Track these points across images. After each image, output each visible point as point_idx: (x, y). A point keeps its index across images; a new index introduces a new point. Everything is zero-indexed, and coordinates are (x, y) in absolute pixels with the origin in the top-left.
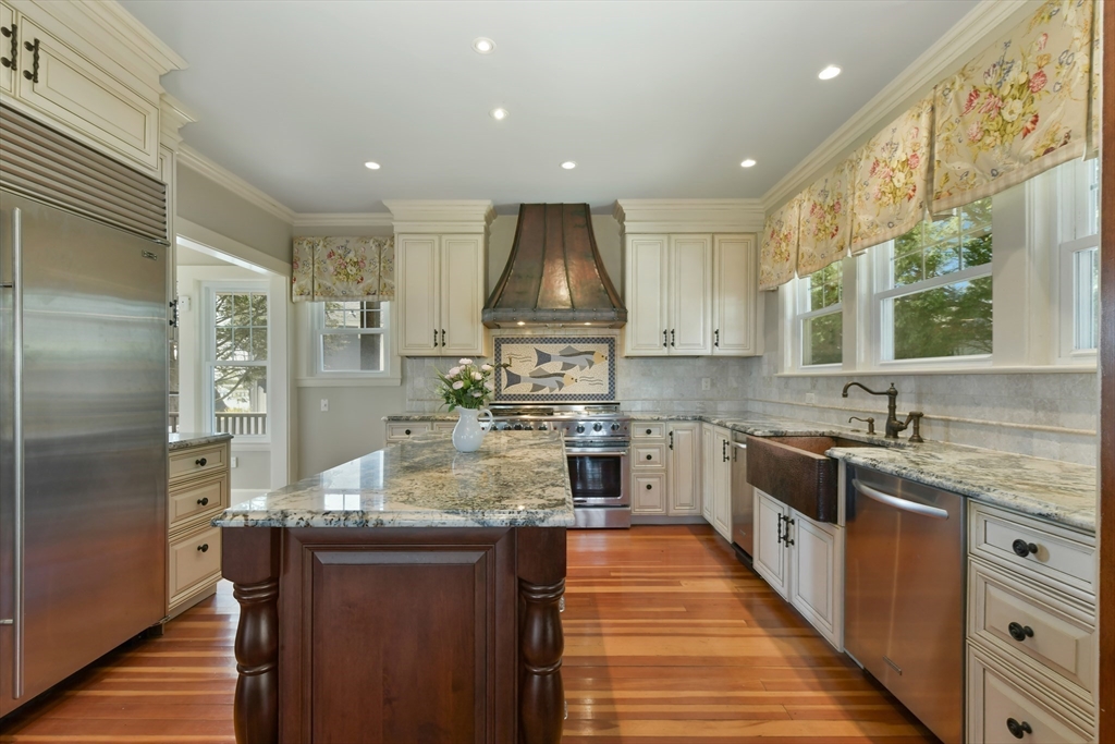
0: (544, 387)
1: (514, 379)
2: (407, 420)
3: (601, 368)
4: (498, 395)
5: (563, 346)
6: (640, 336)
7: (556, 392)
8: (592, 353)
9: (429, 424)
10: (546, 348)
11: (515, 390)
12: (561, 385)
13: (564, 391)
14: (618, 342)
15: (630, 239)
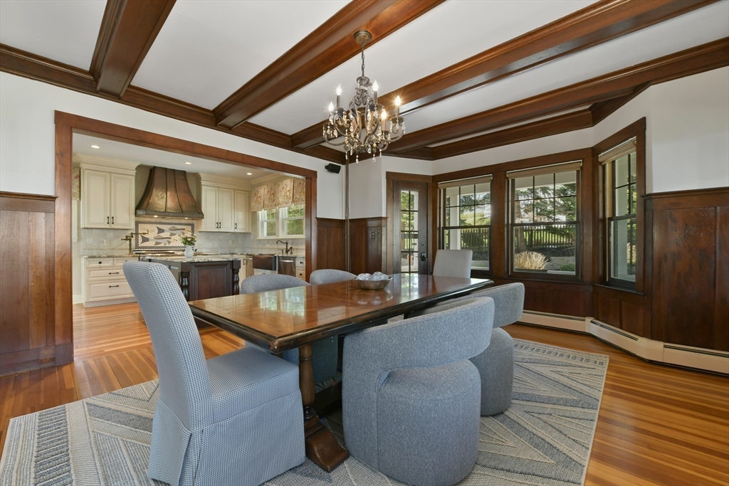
0: (160, 243)
1: (145, 240)
2: (100, 257)
4: (137, 246)
5: (170, 226)
6: (207, 224)
7: (167, 245)
8: (184, 229)
9: (112, 259)
10: (161, 227)
11: (146, 244)
12: (169, 242)
13: (171, 245)
14: (195, 225)
15: (203, 188)
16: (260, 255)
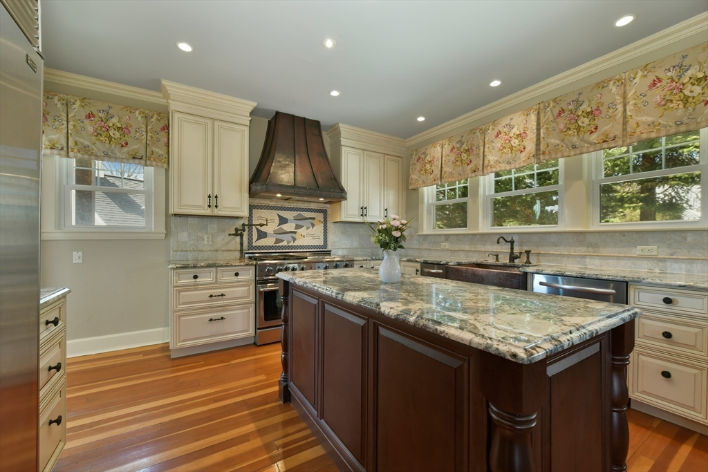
0: (283, 241)
1: (262, 235)
2: (195, 267)
3: (319, 229)
4: (250, 246)
5: (295, 213)
6: (349, 210)
7: (291, 244)
8: (314, 219)
9: (214, 269)
10: (284, 214)
11: (263, 242)
12: (294, 239)
13: (296, 243)
14: (329, 212)
15: (344, 149)
16: (459, 264)
